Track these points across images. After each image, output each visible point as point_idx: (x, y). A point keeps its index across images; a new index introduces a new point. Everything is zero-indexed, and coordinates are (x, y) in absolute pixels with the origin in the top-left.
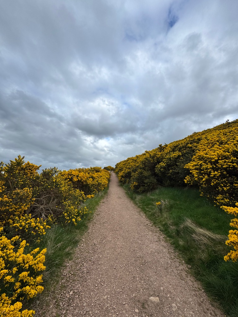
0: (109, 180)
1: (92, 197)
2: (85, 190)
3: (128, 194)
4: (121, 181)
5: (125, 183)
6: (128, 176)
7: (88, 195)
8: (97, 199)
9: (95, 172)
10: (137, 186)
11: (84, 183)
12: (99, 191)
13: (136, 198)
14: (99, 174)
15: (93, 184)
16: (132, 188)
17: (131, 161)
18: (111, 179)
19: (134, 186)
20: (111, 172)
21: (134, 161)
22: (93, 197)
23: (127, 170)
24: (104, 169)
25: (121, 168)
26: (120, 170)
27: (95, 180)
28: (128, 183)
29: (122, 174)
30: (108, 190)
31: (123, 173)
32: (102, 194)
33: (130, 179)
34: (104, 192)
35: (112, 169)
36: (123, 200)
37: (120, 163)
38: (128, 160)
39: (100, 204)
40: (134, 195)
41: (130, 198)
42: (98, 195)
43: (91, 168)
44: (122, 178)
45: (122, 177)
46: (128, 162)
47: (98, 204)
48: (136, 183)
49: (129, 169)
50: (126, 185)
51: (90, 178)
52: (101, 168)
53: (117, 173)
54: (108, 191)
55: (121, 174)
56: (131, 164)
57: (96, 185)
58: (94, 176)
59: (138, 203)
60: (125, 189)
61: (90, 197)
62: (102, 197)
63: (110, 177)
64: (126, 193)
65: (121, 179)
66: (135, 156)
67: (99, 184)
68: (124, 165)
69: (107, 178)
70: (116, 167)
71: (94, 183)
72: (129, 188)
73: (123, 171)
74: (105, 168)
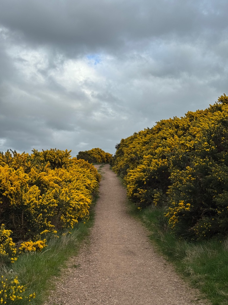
0: (95, 195)
1: (38, 249)
2: (16, 223)
3: (158, 241)
4: (134, 199)
5: (147, 203)
6: (158, 182)
7: (26, 240)
8: (55, 255)
9: (48, 167)
10: (191, 213)
11: (13, 202)
12: (61, 230)
13: (183, 254)
14: (60, 173)
15: (43, 207)
16: (173, 221)
17: (170, 130)
18: (102, 190)
19: (180, 214)
20: (103, 169)
21: (181, 132)
22: (41, 247)
23: (156, 163)
24: (78, 157)
25: (137, 155)
26: (132, 160)
27: (50, 194)
28: (160, 204)
29: (137, 175)
30: (92, 226)
31: (144, 171)
32: (73, 238)
33: (164, 191)
34: (77, 232)
35: (106, 160)
36: (142, 261)
37: (132, 139)
38: (160, 129)
39: (63, 270)
40: (177, 243)
41: (165, 253)
42: (59, 241)
43: (37, 155)
44: (139, 186)
45: (139, 183)
46: (161, 133)
47: (57, 273)
48: (185, 204)
49: (163, 157)
50: (151, 211)
51: (31, 184)
52: (67, 155)
53: (122, 173)
54: (93, 230)
55: (135, 174)
56: (169, 141)
57: (51, 208)
58: (46, 178)
59: (192, 272)
60: (148, 226)
61: (30, 249)
62: (72, 248)
63: (98, 186)
64: (151, 237)
65: (135, 191)
66: (184, 116)
67: (62, 207)
68: (145, 143)
69: (87, 188)
70: (118, 153)
71: (45, 202)
72: (163, 223)
73: (142, 164)
74: (82, 155)
